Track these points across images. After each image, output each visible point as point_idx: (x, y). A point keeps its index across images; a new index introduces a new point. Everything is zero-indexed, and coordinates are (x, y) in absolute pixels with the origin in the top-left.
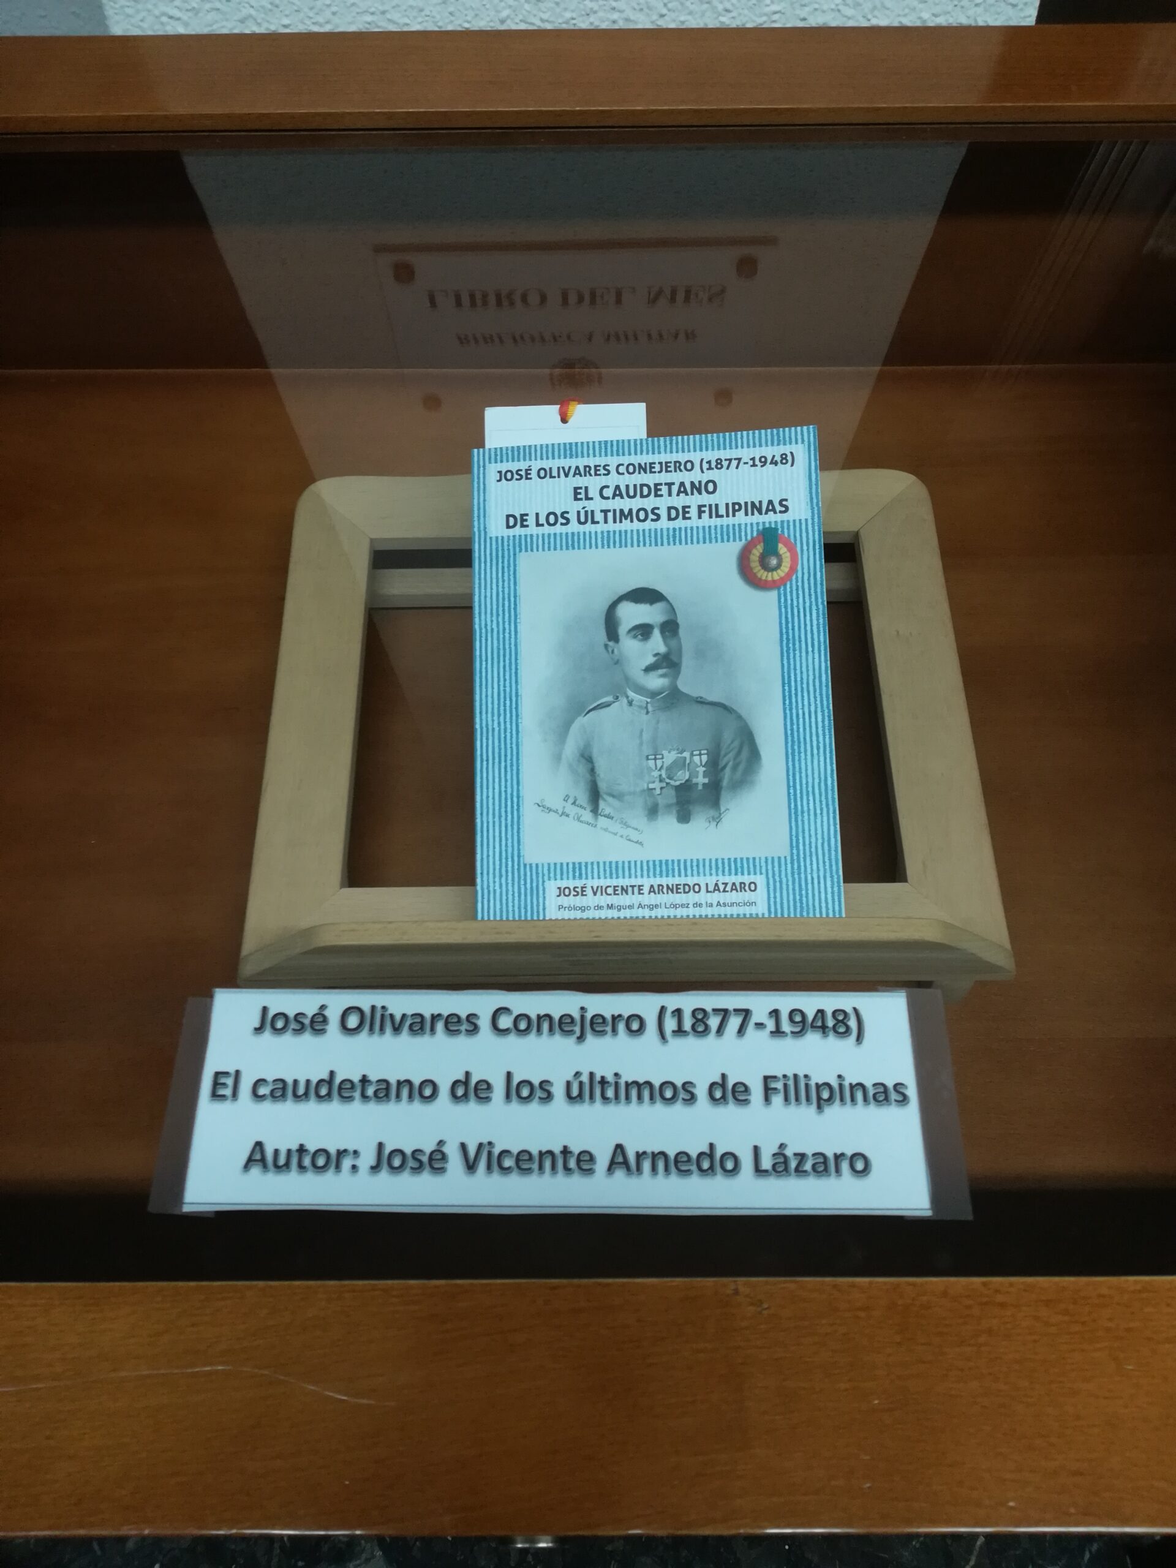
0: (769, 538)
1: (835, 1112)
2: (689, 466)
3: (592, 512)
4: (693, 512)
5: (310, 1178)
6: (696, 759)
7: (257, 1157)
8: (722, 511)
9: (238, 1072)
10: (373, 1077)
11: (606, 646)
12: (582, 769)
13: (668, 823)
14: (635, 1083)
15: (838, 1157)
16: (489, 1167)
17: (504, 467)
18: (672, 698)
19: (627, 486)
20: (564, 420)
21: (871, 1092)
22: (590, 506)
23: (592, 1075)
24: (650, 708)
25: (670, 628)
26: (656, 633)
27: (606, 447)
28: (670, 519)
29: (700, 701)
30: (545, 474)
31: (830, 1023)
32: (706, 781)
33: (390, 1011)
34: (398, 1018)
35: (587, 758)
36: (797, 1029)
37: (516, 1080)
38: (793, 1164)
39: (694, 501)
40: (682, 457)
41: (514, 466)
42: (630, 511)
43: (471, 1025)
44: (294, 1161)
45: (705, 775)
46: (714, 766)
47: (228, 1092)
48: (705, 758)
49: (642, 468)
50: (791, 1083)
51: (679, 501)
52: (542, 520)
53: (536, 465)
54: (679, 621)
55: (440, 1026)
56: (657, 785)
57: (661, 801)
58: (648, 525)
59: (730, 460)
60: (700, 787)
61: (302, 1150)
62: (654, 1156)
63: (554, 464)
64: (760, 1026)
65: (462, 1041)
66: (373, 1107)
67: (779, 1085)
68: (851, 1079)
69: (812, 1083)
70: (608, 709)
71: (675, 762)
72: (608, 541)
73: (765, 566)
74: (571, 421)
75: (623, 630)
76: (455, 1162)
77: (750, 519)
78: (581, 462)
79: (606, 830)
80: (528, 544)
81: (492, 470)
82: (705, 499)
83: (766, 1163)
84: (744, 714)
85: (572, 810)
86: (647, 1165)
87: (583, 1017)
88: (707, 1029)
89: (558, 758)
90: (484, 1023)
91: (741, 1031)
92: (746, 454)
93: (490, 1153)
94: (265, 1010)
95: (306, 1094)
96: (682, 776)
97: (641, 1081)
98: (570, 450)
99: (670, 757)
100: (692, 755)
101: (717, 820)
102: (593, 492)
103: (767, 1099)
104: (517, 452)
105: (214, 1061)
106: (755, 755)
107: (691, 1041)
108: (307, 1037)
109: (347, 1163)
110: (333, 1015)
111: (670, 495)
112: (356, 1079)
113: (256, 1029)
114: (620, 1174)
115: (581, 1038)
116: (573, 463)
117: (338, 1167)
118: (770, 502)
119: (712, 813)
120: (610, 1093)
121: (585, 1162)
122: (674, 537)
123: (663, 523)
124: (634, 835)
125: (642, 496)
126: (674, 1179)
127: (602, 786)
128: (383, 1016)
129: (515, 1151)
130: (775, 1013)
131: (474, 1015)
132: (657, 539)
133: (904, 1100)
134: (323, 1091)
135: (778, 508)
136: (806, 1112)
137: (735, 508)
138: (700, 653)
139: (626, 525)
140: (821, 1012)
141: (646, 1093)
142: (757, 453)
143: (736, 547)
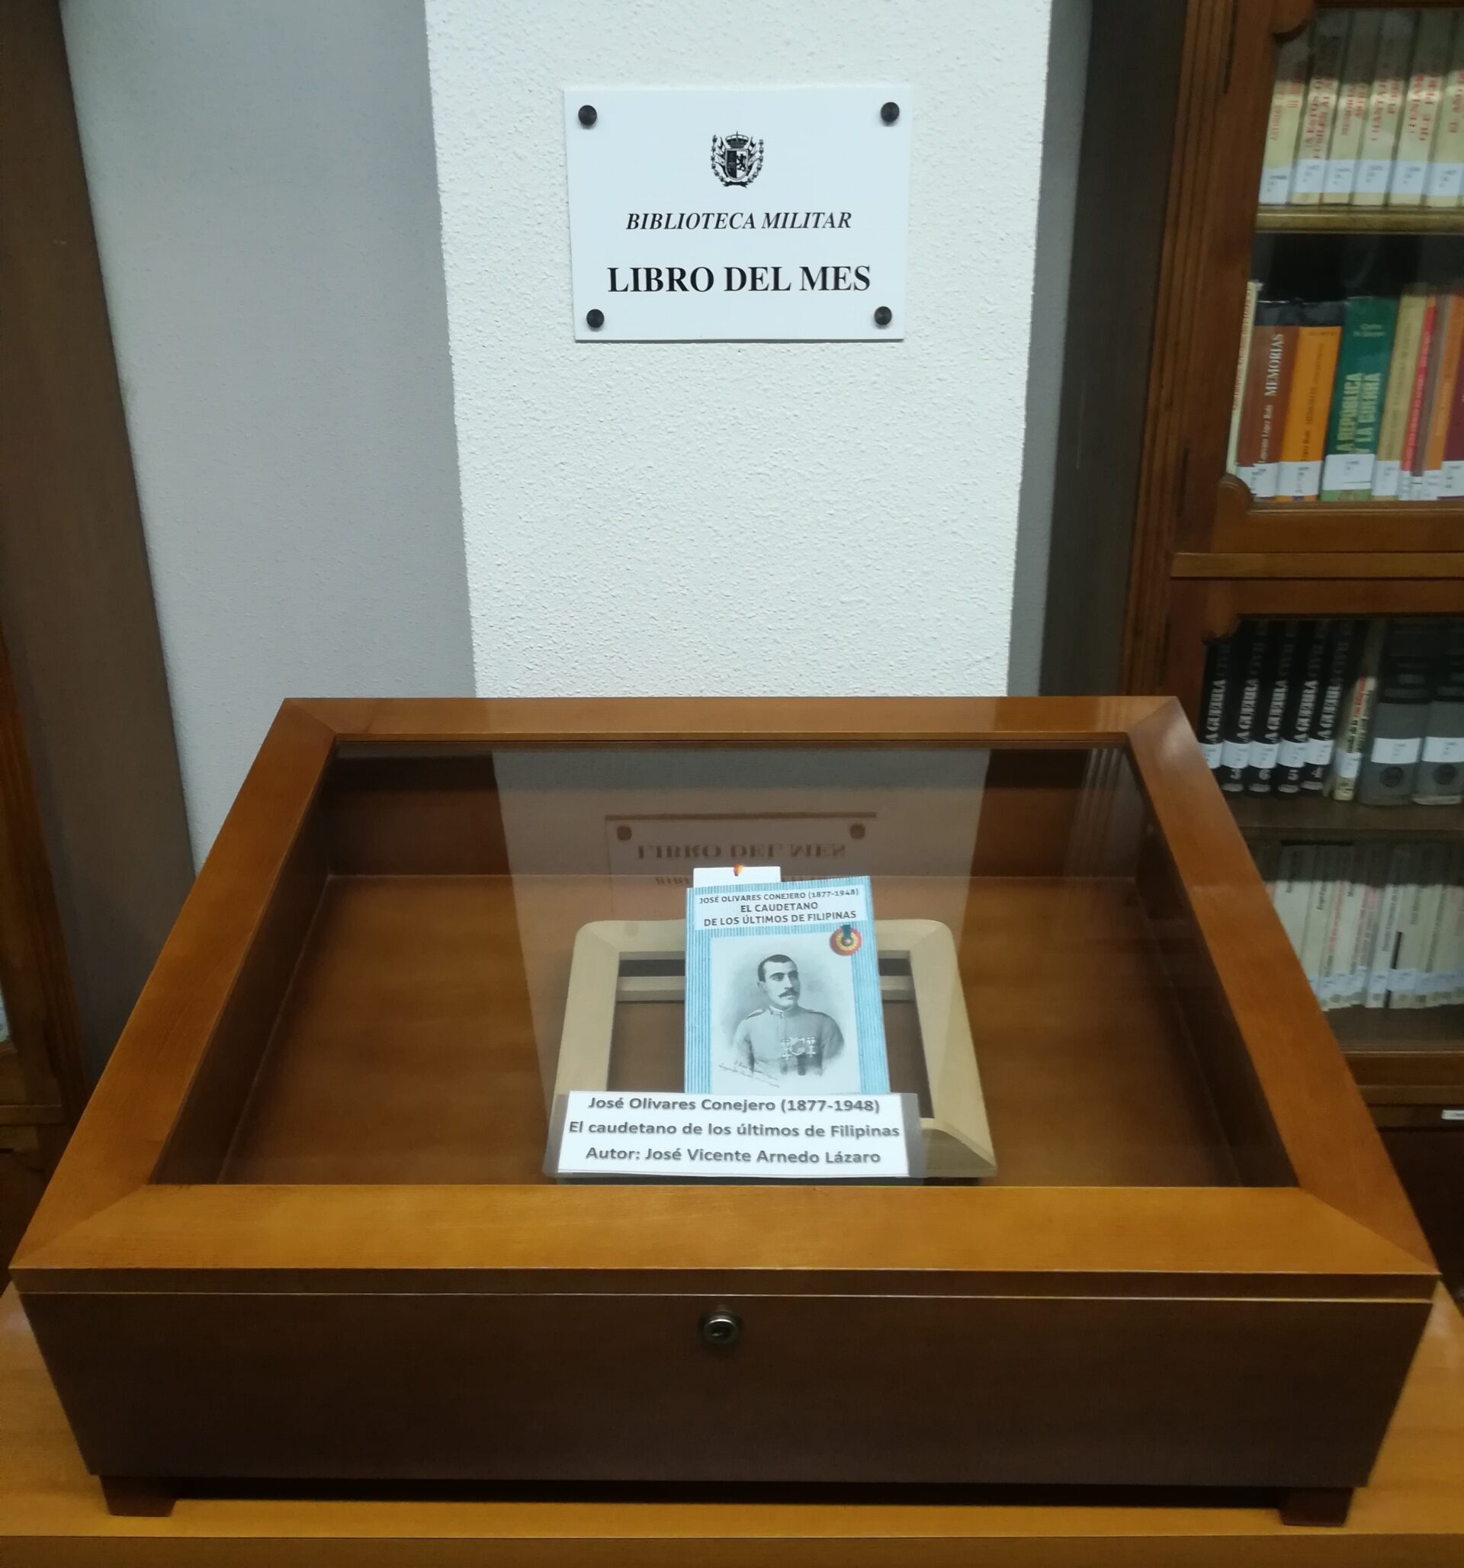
0: (847, 929)
1: (864, 1139)
2: (803, 895)
3: (751, 918)
4: (805, 918)
5: (617, 1161)
6: (809, 1042)
7: (592, 1153)
8: (821, 917)
9: (582, 1123)
10: (645, 1124)
11: (758, 984)
12: (745, 1047)
13: (793, 1075)
14: (771, 1128)
15: (865, 1156)
16: (701, 1158)
17: (704, 896)
18: (795, 1010)
19: (770, 906)
20: (736, 875)
21: (882, 1131)
22: (750, 914)
23: (750, 1125)
24: (783, 1015)
25: (794, 975)
26: (786, 978)
27: (758, 886)
28: (793, 921)
29: (811, 1012)
30: (726, 899)
31: (864, 1105)
32: (814, 1053)
33: (653, 1100)
34: (657, 1103)
35: (748, 1041)
36: (848, 1108)
37: (713, 1127)
38: (844, 1158)
39: (806, 912)
40: (799, 892)
41: (709, 896)
42: (772, 917)
43: (692, 1106)
44: (610, 1155)
45: (814, 1050)
46: (819, 1045)
47: (578, 1129)
48: (813, 1041)
49: (778, 896)
50: (844, 1129)
51: (798, 912)
52: (724, 922)
53: (721, 895)
54: (798, 971)
55: (677, 1106)
56: (787, 1056)
57: (790, 1064)
58: (782, 924)
59: (824, 893)
60: (811, 1056)
61: (613, 1151)
62: (779, 1156)
63: (731, 895)
64: (831, 1107)
65: (688, 1112)
66: (646, 1135)
67: (839, 1130)
68: (872, 1126)
69: (854, 1128)
70: (759, 1016)
71: (797, 1044)
72: (759, 931)
73: (844, 944)
74: (740, 875)
75: (767, 976)
76: (685, 1156)
77: (835, 921)
78: (745, 894)
79: (758, 1079)
80: (717, 933)
81: (698, 898)
82: (811, 911)
83: (832, 1158)
84: (834, 1018)
85: (740, 1069)
86: (775, 1158)
87: (745, 1104)
88: (805, 1108)
89: (731, 1042)
90: (698, 1105)
91: (821, 1109)
92: (833, 889)
93: (701, 1153)
94: (594, 1099)
95: (614, 1131)
96: (801, 1051)
97: (773, 1127)
98: (739, 888)
99: (794, 1041)
100: (806, 1040)
101: (820, 1074)
102: (752, 908)
103: (833, 1135)
104: (710, 889)
105: (570, 1117)
106: (841, 1040)
107: (798, 1112)
108: (614, 1109)
109: (634, 1156)
110: (626, 1102)
111: (793, 909)
112: (638, 1125)
113: (590, 1106)
114: (763, 1161)
115: (745, 1111)
116: (741, 894)
117: (630, 1157)
118: (846, 913)
119: (817, 1070)
120: (758, 1131)
121: (746, 1157)
122: (795, 929)
123: (790, 923)
124: (774, 1082)
125: (778, 910)
126: (788, 1163)
127: (756, 1056)
128: (650, 1102)
129: (713, 1153)
130: (838, 1102)
131: (694, 1103)
132: (786, 931)
133: (897, 1134)
134: (623, 1129)
135: (851, 915)
136: (852, 1139)
137: (828, 915)
138: (810, 987)
139: (769, 923)
140: (860, 1102)
141: (775, 1132)
142: (839, 889)
143: (829, 934)
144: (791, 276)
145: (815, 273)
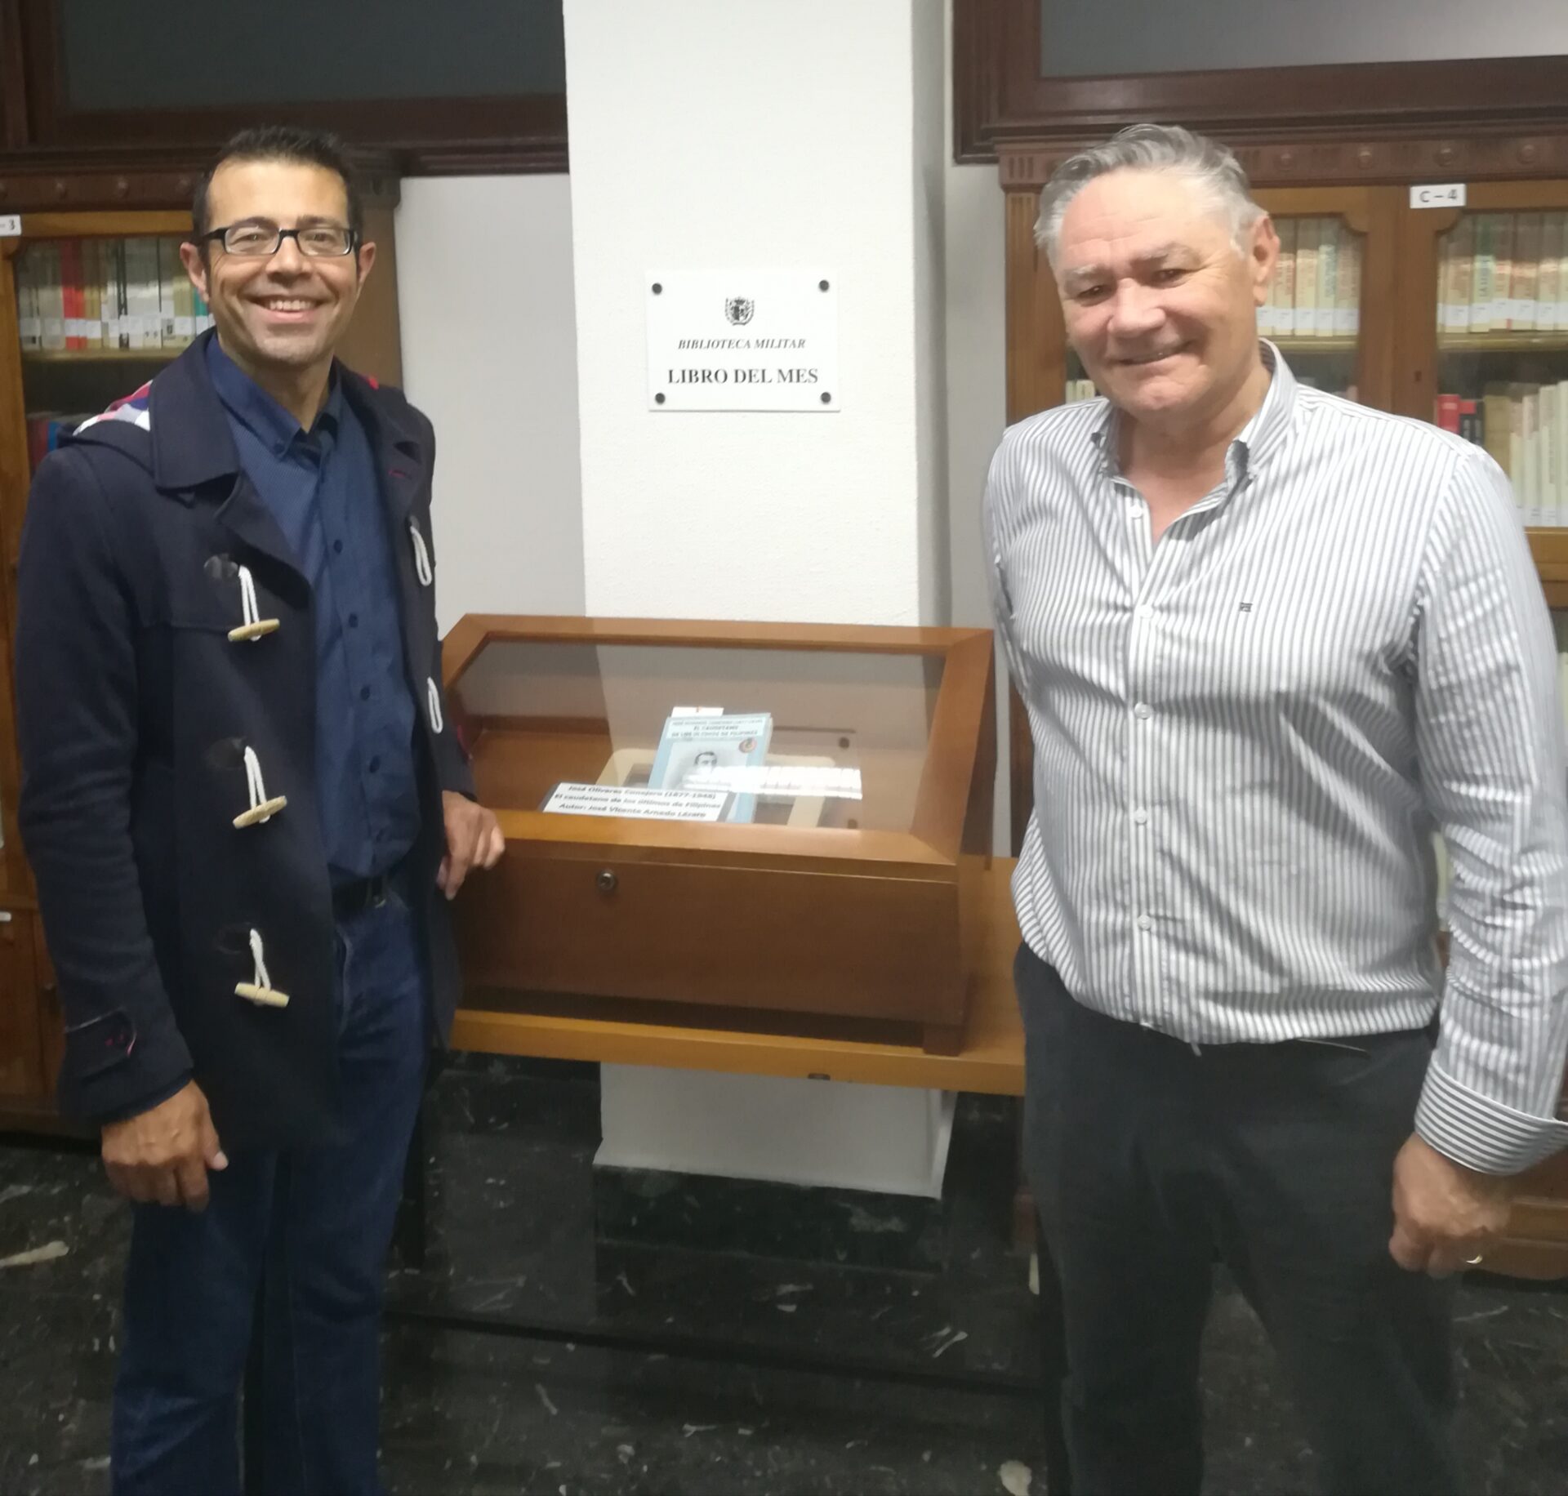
0: (750, 741)
4: (729, 733)
8: (738, 734)
11: (694, 766)
17: (676, 721)
19: (711, 727)
20: (697, 711)
22: (698, 731)
26: (709, 763)
27: (708, 717)
30: (687, 724)
39: (730, 731)
40: (730, 720)
41: (679, 721)
42: (710, 733)
49: (717, 723)
51: (725, 731)
52: (683, 735)
53: (686, 721)
54: (717, 760)
58: (715, 736)
63: (691, 721)
72: (701, 740)
73: (747, 747)
74: (699, 712)
75: (700, 762)
77: (745, 736)
78: (699, 721)
80: (678, 740)
82: (734, 730)
98: (697, 718)
102: (701, 728)
104: (681, 718)
111: (723, 729)
112: (590, 797)
113: (569, 789)
116: (696, 721)
118: (753, 732)
122: (722, 739)
123: (720, 736)
125: (715, 729)
132: (716, 740)
137: (741, 733)
139: (708, 736)
142: (752, 719)
143: (739, 743)
144: (772, 374)
145: (786, 373)
